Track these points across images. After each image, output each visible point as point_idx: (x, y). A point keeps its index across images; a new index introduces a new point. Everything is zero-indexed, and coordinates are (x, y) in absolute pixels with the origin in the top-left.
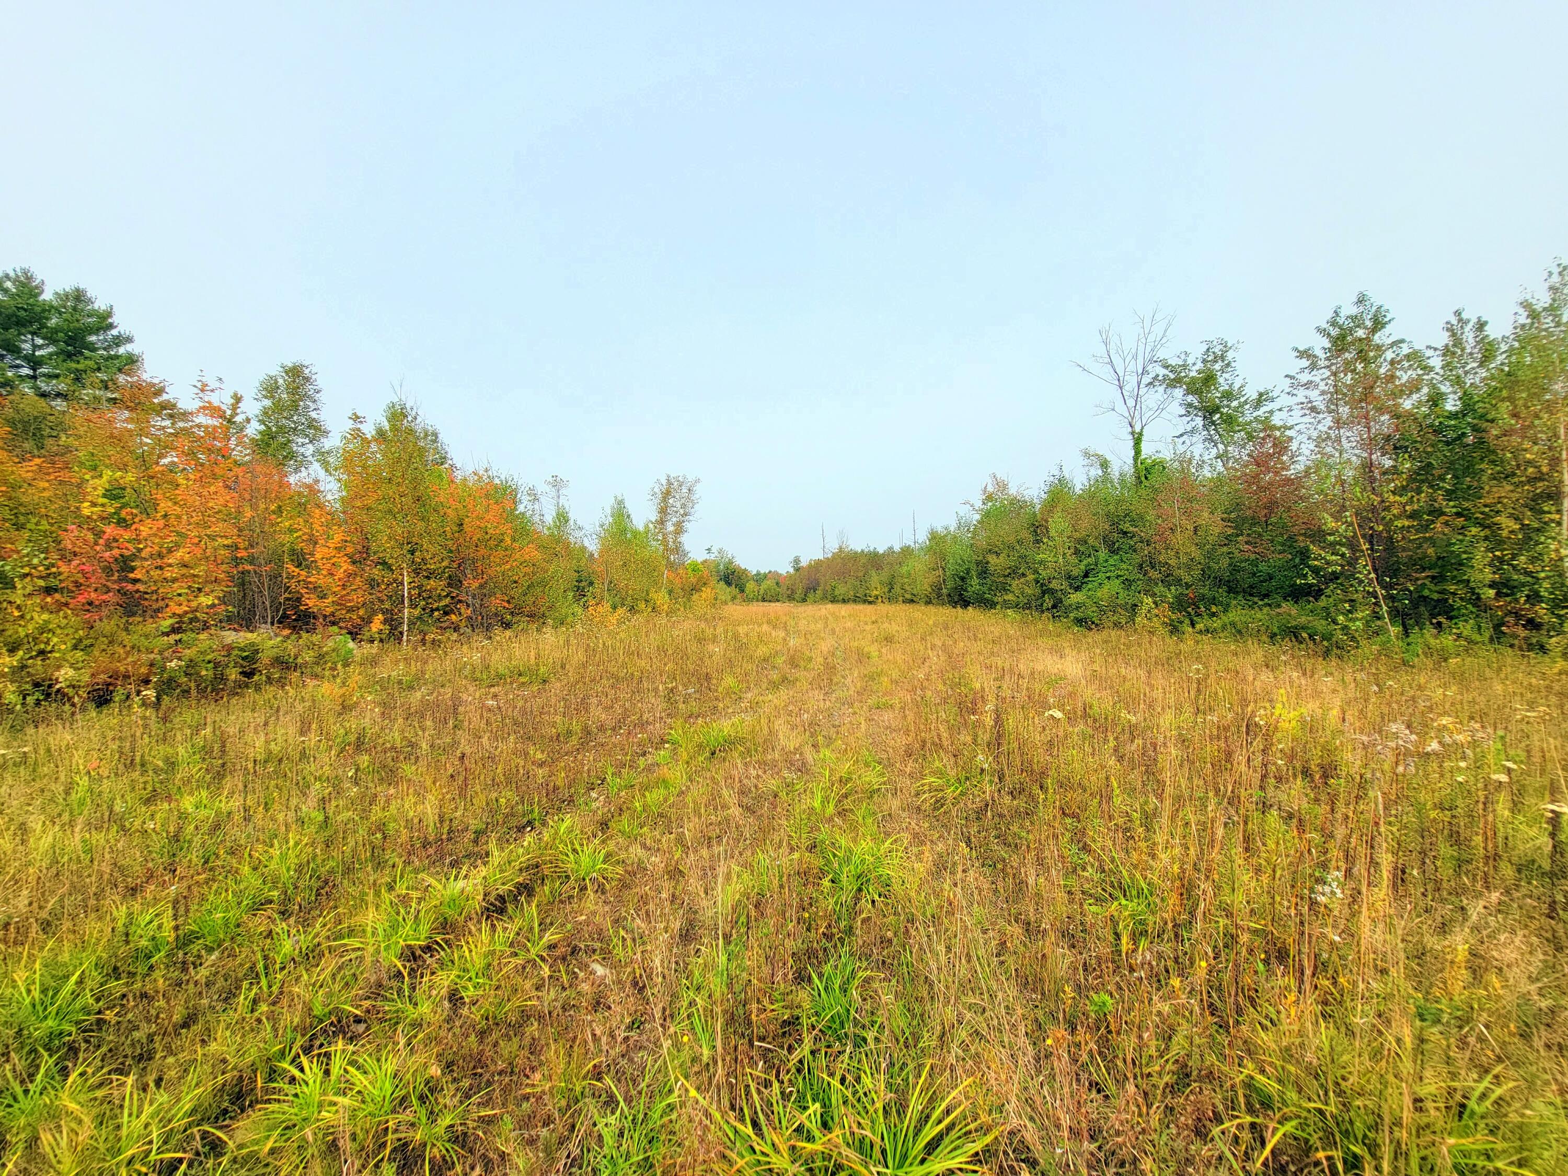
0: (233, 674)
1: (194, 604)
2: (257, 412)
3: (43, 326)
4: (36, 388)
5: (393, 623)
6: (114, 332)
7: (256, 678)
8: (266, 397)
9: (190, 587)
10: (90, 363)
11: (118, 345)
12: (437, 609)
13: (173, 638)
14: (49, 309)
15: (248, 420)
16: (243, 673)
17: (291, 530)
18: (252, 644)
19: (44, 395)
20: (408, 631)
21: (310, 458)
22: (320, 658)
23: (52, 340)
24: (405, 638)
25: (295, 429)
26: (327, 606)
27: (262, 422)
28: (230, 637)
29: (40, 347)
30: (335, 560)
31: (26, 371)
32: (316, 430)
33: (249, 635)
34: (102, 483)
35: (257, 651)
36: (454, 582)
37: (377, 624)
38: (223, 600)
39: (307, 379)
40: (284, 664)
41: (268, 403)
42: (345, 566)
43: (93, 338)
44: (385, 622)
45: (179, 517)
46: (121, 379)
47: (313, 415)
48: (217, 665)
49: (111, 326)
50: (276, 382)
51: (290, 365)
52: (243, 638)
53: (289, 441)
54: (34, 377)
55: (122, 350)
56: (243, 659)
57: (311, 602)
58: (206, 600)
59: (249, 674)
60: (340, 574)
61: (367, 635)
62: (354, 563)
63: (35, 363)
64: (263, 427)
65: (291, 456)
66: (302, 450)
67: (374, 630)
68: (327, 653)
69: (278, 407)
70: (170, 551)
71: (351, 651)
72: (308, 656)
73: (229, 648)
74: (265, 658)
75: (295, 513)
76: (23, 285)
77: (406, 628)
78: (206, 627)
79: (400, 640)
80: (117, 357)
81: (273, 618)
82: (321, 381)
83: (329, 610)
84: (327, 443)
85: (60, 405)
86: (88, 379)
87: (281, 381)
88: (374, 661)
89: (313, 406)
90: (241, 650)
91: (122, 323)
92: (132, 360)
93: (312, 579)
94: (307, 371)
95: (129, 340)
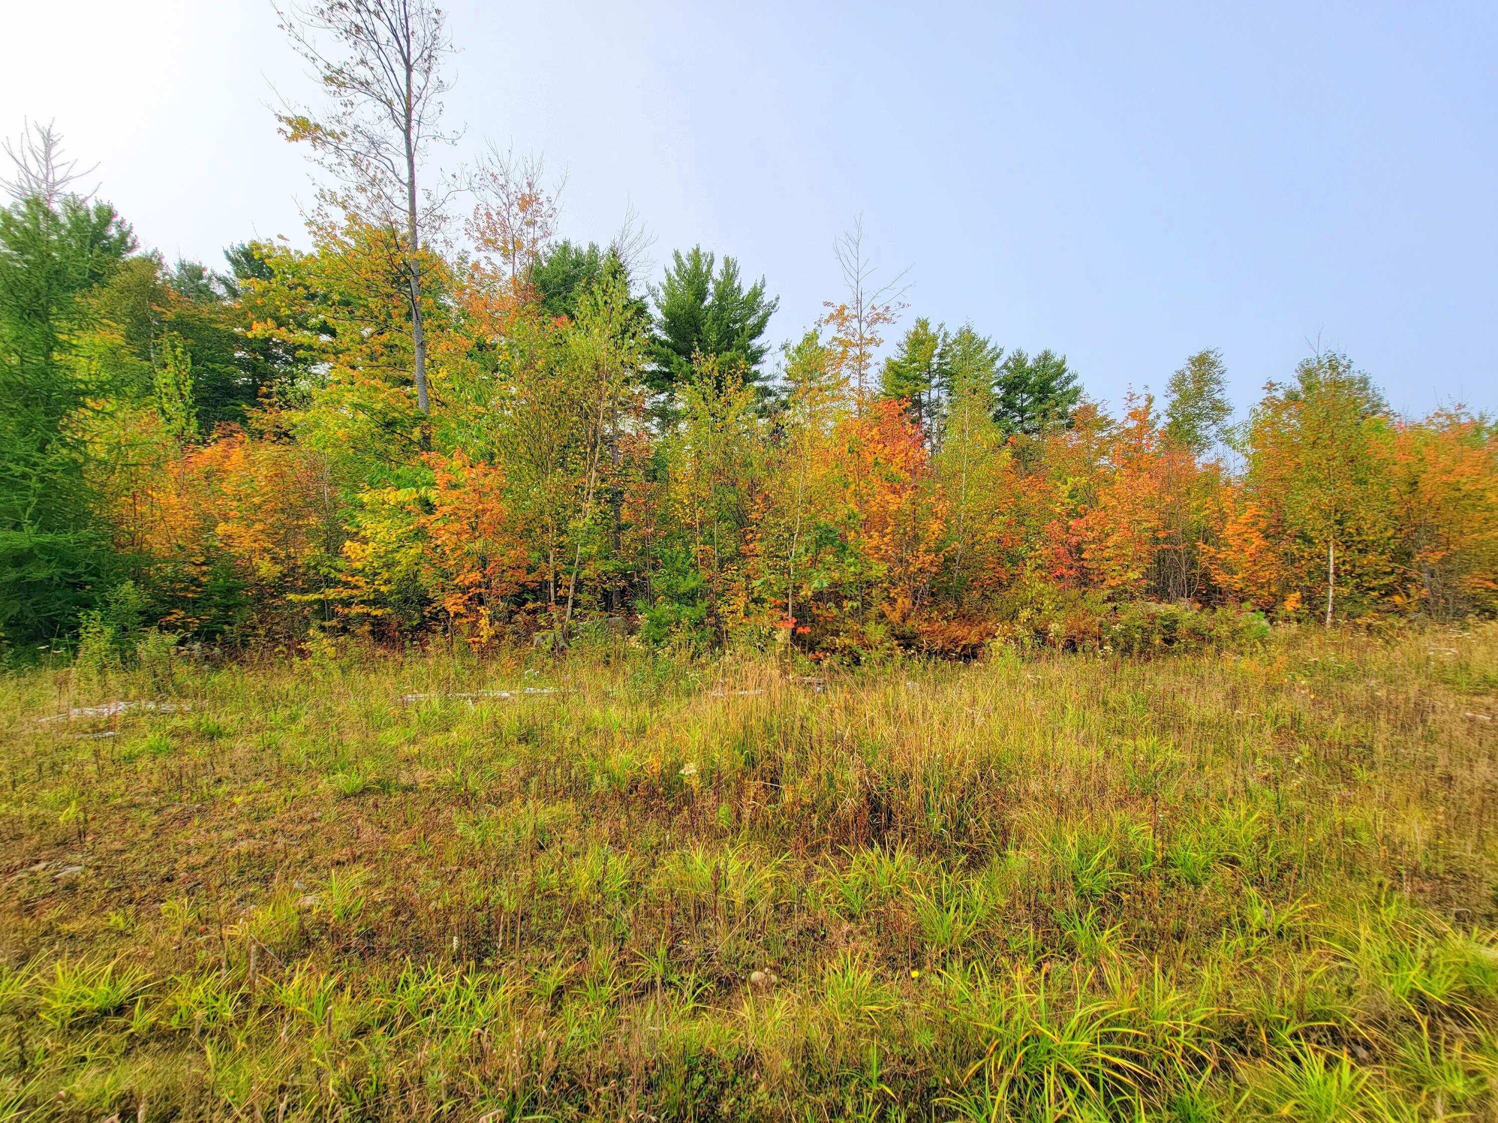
0: (1157, 640)
1: (1124, 578)
2: (1167, 407)
3: (1027, 385)
4: (1023, 429)
5: (1311, 600)
6: (1066, 374)
7: (1176, 645)
8: (1174, 392)
9: (1121, 565)
10: (1052, 402)
11: (1068, 383)
12: (1373, 589)
13: (1110, 605)
14: (1031, 371)
15: (1158, 417)
16: (1165, 640)
17: (1198, 509)
18: (1172, 615)
19: (1027, 432)
20: (1333, 612)
21: (1213, 439)
22: (1235, 634)
23: (1031, 393)
24: (1328, 619)
25: (1199, 415)
26: (1238, 581)
27: (1170, 415)
28: (1153, 607)
29: (1025, 400)
30: (1246, 535)
31: (1018, 419)
32: (1220, 409)
33: (1169, 606)
34: (1066, 489)
35: (1176, 622)
36: (1403, 555)
37: (1292, 602)
38: (1145, 576)
39: (1213, 364)
40: (1200, 636)
41: (1176, 396)
42: (1257, 541)
43: (1054, 383)
44: (1303, 600)
45: (1114, 507)
46: (1071, 409)
47: (1218, 396)
48: (1144, 630)
49: (1064, 371)
50: (1184, 375)
51: (1197, 355)
52: (1163, 609)
53: (1194, 427)
54: (1022, 422)
55: (1071, 386)
56: (1165, 627)
57: (1220, 579)
58: (1133, 575)
59: (1169, 641)
60: (1252, 549)
61: (1282, 613)
62: (1267, 537)
63: (1022, 411)
64: (1171, 420)
65: (1197, 440)
66: (1205, 433)
67: (1289, 608)
68: (1242, 630)
69: (1185, 398)
70: (1108, 535)
71: (1264, 629)
72: (1224, 631)
73: (1153, 617)
74: (1182, 628)
75: (1202, 493)
76: (1018, 360)
77: (1330, 609)
78: (1132, 598)
79: (1321, 621)
80: (1068, 392)
81: (1189, 592)
82: (1225, 362)
83: (1238, 586)
84: (1229, 421)
85: (1035, 437)
86: (1050, 414)
87: (1188, 373)
88: (1293, 643)
89: (1216, 388)
90: (1162, 619)
91: (1071, 367)
92: (1077, 391)
93: (1222, 556)
94: (1212, 356)
95: (1075, 377)
